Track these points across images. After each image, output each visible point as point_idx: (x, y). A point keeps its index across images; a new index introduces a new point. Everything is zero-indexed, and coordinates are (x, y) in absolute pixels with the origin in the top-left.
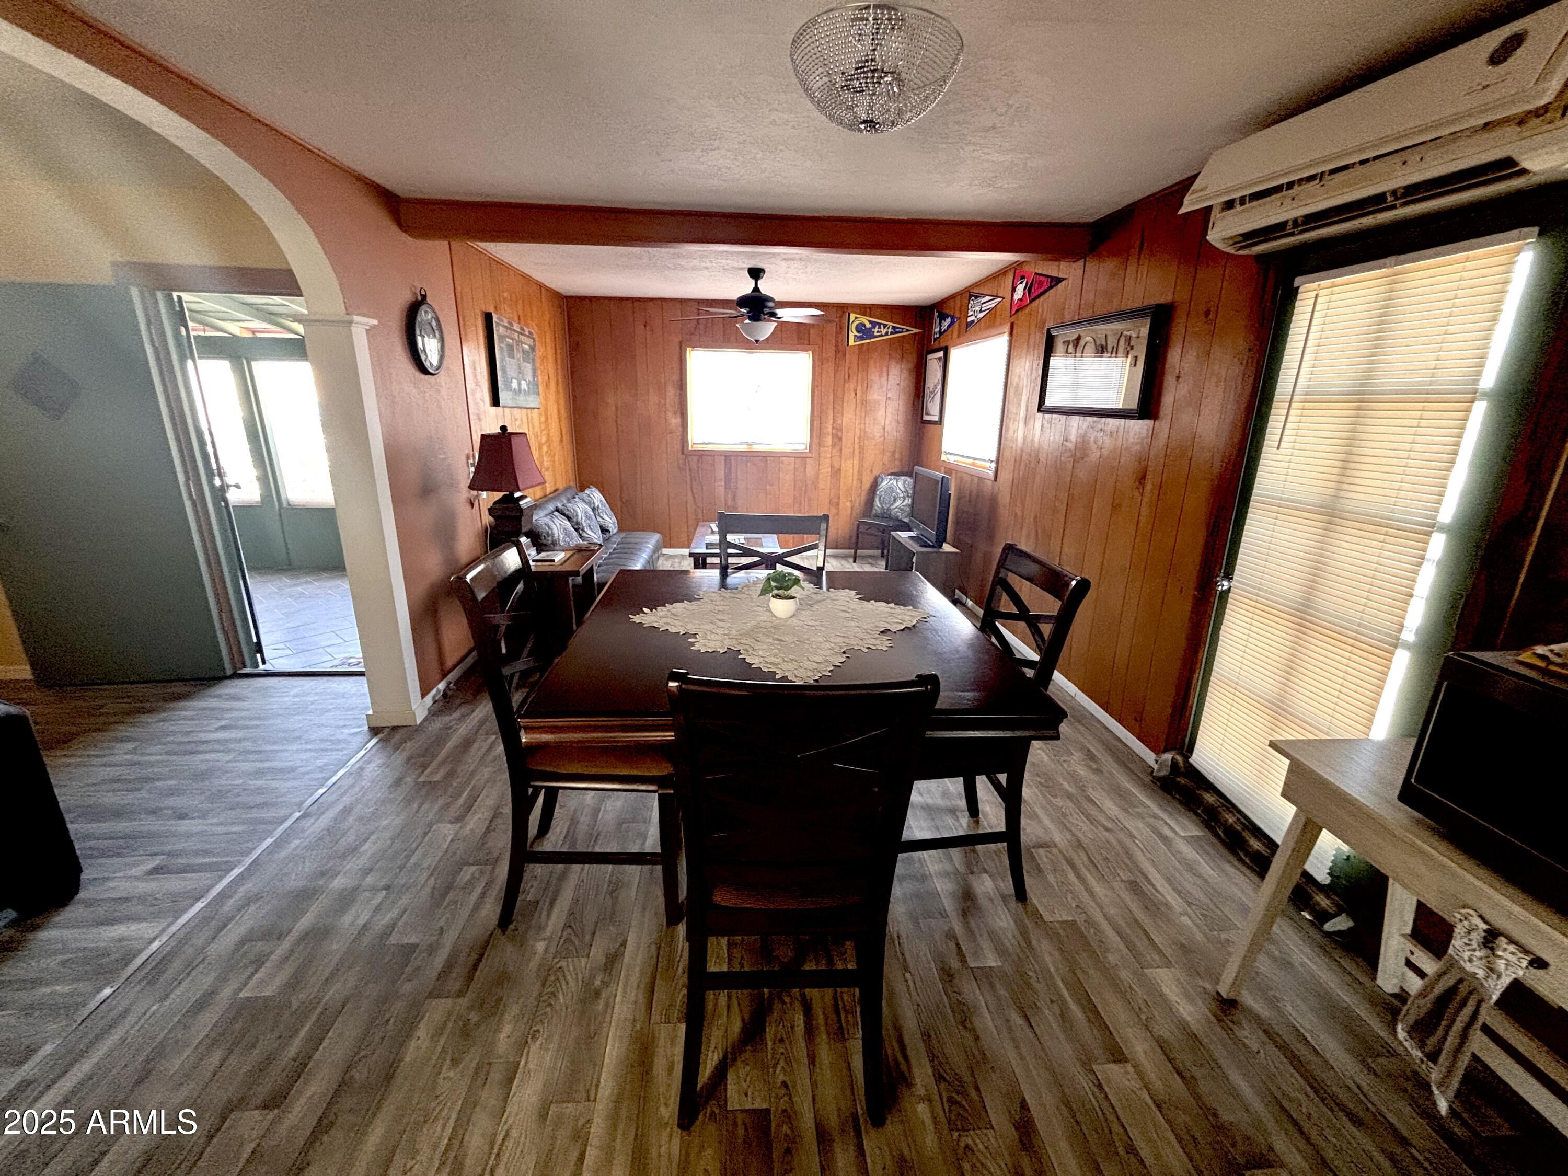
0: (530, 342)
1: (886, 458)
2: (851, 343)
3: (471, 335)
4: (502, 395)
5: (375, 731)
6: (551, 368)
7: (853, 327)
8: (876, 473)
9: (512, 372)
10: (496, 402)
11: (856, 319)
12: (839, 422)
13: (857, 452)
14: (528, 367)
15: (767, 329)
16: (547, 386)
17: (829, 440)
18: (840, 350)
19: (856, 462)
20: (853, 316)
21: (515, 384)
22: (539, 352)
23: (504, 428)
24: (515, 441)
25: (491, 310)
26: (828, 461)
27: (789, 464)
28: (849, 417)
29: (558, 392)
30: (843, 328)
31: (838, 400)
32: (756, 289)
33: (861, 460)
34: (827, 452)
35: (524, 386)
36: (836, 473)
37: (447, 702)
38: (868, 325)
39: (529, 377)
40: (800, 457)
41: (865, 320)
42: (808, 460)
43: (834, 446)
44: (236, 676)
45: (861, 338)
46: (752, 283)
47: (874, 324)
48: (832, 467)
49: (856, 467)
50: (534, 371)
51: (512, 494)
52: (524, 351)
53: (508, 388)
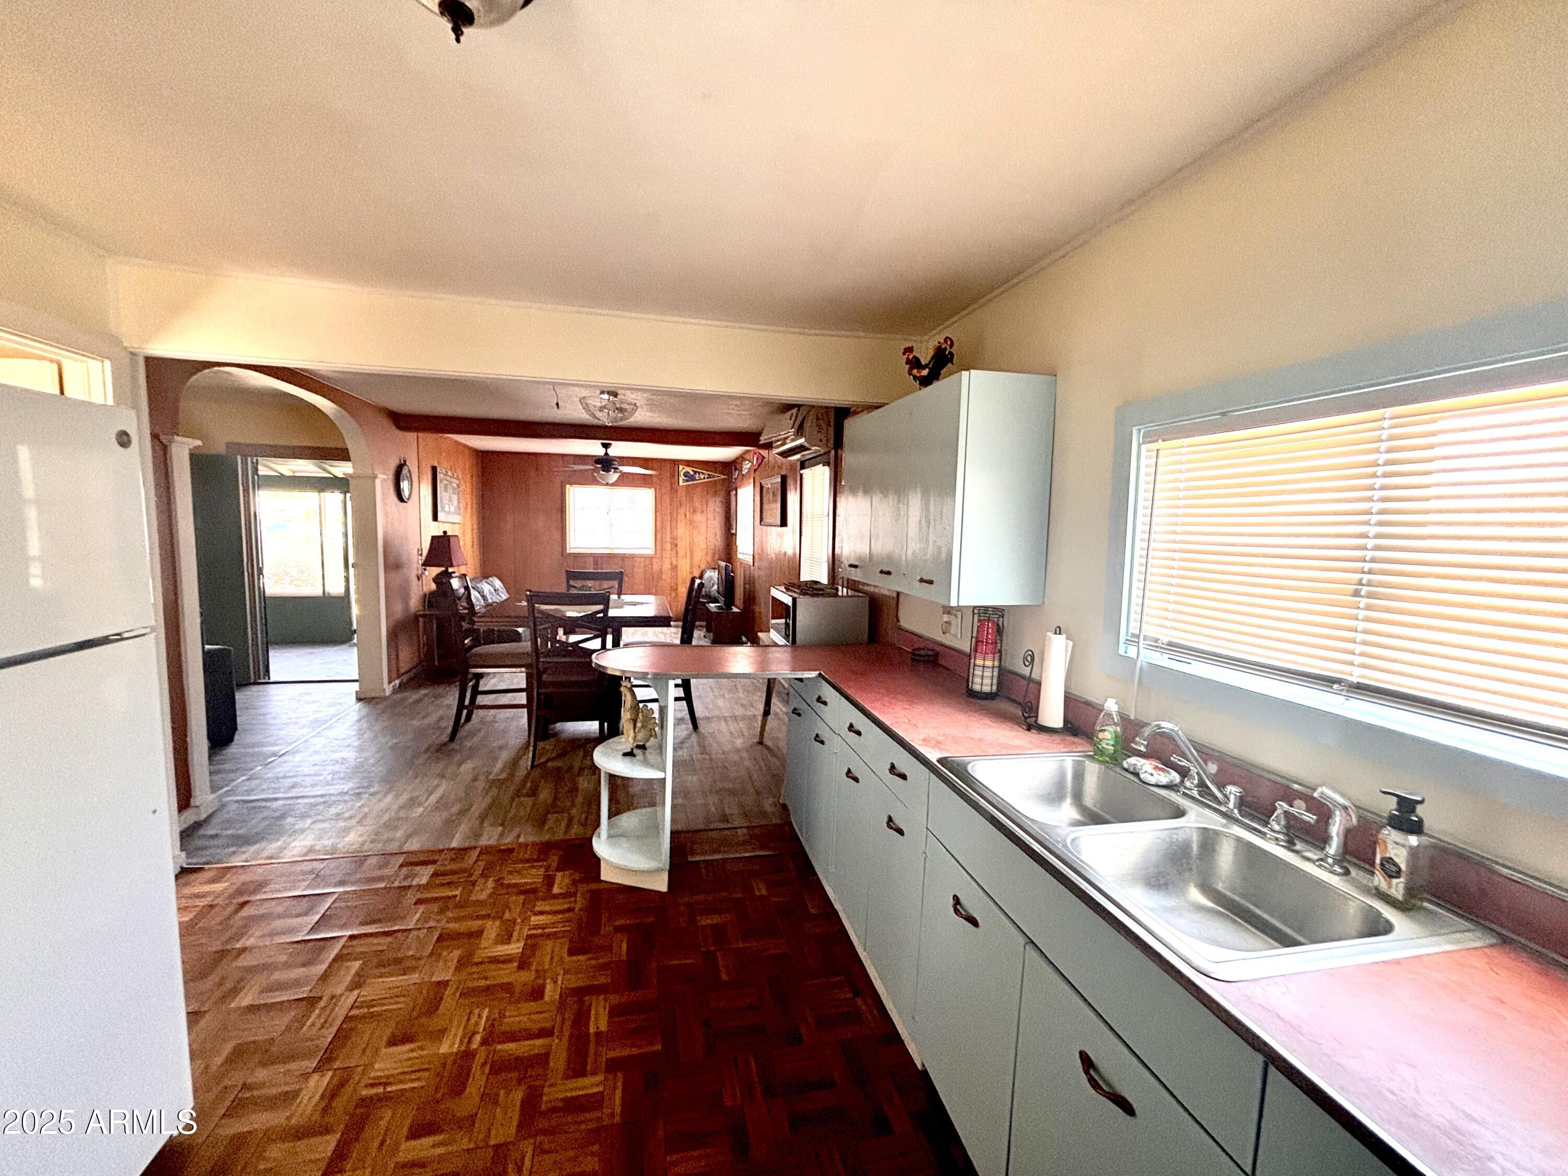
0: (457, 482)
1: (709, 559)
2: (681, 483)
3: (425, 478)
4: (441, 516)
5: (359, 699)
6: (468, 497)
7: (682, 474)
8: (703, 567)
9: (446, 501)
10: (435, 518)
11: (683, 469)
12: (675, 534)
13: (688, 554)
14: (455, 497)
15: (613, 477)
16: (466, 508)
17: (668, 546)
18: (674, 489)
19: (688, 560)
20: (681, 467)
21: (447, 508)
22: (462, 488)
23: (445, 532)
24: (452, 540)
25: (436, 464)
26: (668, 560)
27: (640, 562)
28: (682, 530)
29: (472, 512)
30: (674, 475)
31: (673, 520)
32: (606, 454)
33: (692, 559)
34: (667, 554)
35: (452, 509)
36: (674, 568)
37: (402, 687)
38: (692, 473)
39: (455, 503)
40: (651, 558)
41: (690, 470)
42: (654, 560)
43: (672, 549)
44: (256, 683)
45: (687, 481)
46: (604, 450)
47: (695, 472)
48: (671, 564)
49: (689, 564)
50: (459, 499)
51: (447, 569)
52: (453, 488)
53: (443, 510)
